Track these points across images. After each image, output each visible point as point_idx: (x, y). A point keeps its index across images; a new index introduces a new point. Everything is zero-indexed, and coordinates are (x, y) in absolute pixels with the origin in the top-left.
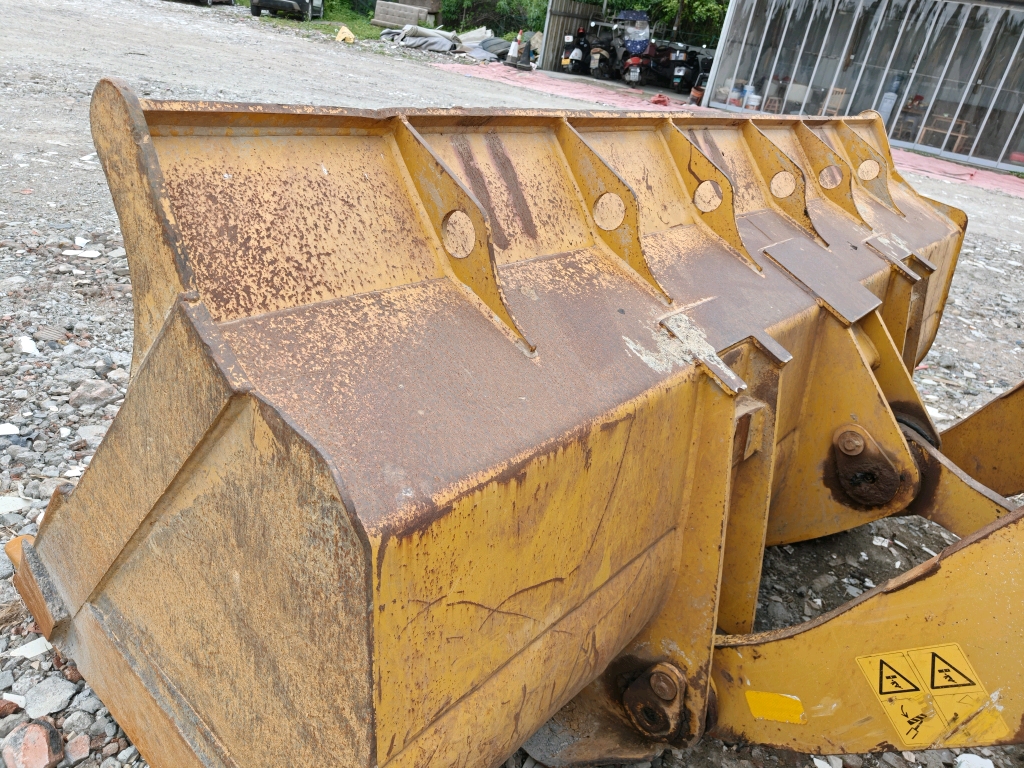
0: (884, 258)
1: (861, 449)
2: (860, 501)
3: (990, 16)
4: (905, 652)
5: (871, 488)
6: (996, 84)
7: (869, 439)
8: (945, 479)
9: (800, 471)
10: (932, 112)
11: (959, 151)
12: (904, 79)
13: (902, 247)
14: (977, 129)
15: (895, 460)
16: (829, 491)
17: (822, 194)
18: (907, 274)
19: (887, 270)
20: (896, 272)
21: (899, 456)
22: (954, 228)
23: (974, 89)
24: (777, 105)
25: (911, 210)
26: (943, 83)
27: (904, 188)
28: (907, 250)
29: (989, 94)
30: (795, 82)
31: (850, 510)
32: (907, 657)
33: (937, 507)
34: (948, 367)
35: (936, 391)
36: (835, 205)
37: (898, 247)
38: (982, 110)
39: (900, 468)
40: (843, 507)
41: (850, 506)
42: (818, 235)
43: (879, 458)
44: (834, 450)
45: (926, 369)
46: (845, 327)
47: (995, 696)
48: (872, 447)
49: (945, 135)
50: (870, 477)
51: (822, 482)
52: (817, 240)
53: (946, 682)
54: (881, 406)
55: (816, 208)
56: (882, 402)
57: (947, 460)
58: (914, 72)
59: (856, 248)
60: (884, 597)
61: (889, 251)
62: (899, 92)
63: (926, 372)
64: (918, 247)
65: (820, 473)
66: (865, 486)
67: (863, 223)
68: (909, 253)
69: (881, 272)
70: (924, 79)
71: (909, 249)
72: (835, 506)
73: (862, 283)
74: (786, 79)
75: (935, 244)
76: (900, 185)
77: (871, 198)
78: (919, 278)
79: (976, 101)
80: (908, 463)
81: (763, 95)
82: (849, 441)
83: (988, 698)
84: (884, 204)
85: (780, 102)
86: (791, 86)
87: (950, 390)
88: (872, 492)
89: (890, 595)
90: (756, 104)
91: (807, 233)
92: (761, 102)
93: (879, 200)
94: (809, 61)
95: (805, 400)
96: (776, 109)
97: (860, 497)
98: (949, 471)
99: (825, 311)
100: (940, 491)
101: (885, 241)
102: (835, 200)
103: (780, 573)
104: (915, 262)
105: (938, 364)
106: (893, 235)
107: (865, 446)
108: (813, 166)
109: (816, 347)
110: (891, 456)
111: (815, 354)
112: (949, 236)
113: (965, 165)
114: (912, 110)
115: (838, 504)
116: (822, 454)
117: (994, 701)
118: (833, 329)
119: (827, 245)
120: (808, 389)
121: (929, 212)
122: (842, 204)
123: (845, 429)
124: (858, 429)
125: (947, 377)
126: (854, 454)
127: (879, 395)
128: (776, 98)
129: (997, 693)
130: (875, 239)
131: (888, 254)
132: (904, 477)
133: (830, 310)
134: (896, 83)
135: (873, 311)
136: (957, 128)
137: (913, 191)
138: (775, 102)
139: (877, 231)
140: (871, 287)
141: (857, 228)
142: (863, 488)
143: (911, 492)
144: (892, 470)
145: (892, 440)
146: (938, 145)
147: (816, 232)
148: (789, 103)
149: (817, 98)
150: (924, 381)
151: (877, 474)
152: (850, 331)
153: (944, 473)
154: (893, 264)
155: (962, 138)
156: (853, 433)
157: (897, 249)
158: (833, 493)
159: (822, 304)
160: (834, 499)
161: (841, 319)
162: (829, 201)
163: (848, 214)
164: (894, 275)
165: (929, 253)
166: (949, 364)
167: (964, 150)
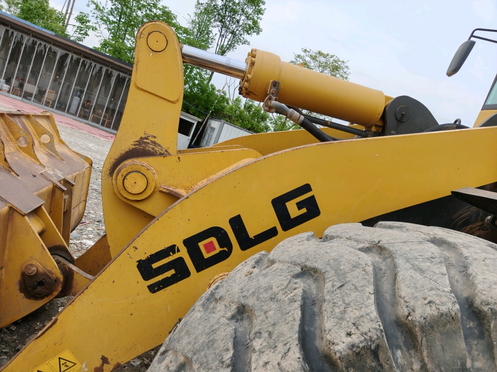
0: (50, 180)
1: (36, 272)
2: (38, 296)
3: (113, 74)
4: (47, 362)
5: (42, 289)
6: (118, 101)
7: (39, 266)
8: (76, 277)
9: (7, 288)
10: (94, 109)
11: (106, 127)
12: (82, 92)
13: (59, 175)
14: (113, 118)
15: (52, 273)
16: (23, 294)
17: (19, 149)
18: (60, 188)
19: (51, 186)
20: (55, 187)
21: (54, 271)
22: (87, 165)
23: (110, 102)
24: (19, 92)
25: (68, 157)
26: (98, 97)
27: (66, 147)
28: (62, 176)
29: (115, 105)
30: (28, 82)
31: (34, 301)
32: (49, 364)
33: (74, 290)
34: (98, 222)
35: (93, 233)
36: (26, 155)
37: (57, 174)
38: (114, 111)
39: (55, 277)
40: (31, 301)
41: (34, 299)
42: (13, 171)
43: (45, 274)
44: (23, 275)
45: (89, 223)
46: (23, 216)
47: (84, 366)
48: (41, 270)
49: (101, 119)
50: (41, 283)
51: (19, 291)
52: (12, 173)
53: (66, 368)
54: (44, 250)
55: (15, 156)
56: (44, 248)
57: (77, 268)
58: (85, 89)
59: (35, 176)
60: (36, 341)
61: (52, 177)
62: (80, 97)
63: (89, 225)
64: (68, 175)
65: (18, 287)
66: (39, 288)
67: (41, 164)
68: (63, 178)
69: (47, 187)
70: (90, 94)
71: (63, 176)
72: (26, 301)
73: (35, 193)
74: (24, 80)
75: (77, 173)
76: (64, 146)
77: (48, 152)
78: (66, 189)
79: (111, 106)
80: (58, 273)
81: (11, 86)
82: (29, 269)
83: (82, 368)
84: (54, 155)
85: (21, 91)
86: (26, 85)
87: (99, 232)
88: (43, 290)
89: (38, 339)
90: (7, 89)
91: (6, 169)
92: (10, 89)
93: (51, 153)
94: (35, 74)
95: (6, 253)
96: (19, 94)
97: (38, 294)
98: (77, 273)
99: (12, 210)
100: (74, 282)
101: (51, 172)
102: (26, 152)
103: (6, 342)
104: (66, 182)
105: (94, 221)
106: (56, 170)
107: (37, 269)
108: (13, 136)
109: (9, 225)
110: (50, 272)
111: (9, 229)
112: (84, 169)
113: (109, 133)
114: (86, 106)
115: (28, 300)
116: (18, 277)
117: (84, 368)
118: (17, 218)
119: (18, 176)
120: (7, 247)
121: (76, 158)
122: (30, 155)
123: (27, 263)
124: (34, 262)
125: (98, 226)
126: (33, 274)
127: (42, 245)
128: (19, 89)
129: (85, 364)
130: (46, 172)
131: (52, 179)
132: (57, 280)
133: (15, 208)
134: (79, 93)
135: (40, 206)
136: (105, 117)
137: (69, 148)
138: (18, 90)
139: (48, 168)
140: (40, 196)
141: (37, 167)
142: (38, 290)
143: (60, 286)
144: (50, 278)
145: (50, 264)
146: (98, 123)
147: (12, 169)
148: (26, 92)
149: (41, 93)
150: (88, 229)
151: (44, 281)
152: (26, 217)
153: (75, 274)
154: (54, 183)
155: (108, 121)
156: (31, 265)
157: (57, 176)
158: (25, 295)
159: (10, 205)
160: (26, 298)
161: (21, 212)
162: (23, 153)
163: (33, 159)
164: (55, 188)
165: (74, 177)
166: (98, 220)
167: (109, 127)
